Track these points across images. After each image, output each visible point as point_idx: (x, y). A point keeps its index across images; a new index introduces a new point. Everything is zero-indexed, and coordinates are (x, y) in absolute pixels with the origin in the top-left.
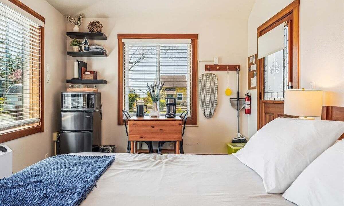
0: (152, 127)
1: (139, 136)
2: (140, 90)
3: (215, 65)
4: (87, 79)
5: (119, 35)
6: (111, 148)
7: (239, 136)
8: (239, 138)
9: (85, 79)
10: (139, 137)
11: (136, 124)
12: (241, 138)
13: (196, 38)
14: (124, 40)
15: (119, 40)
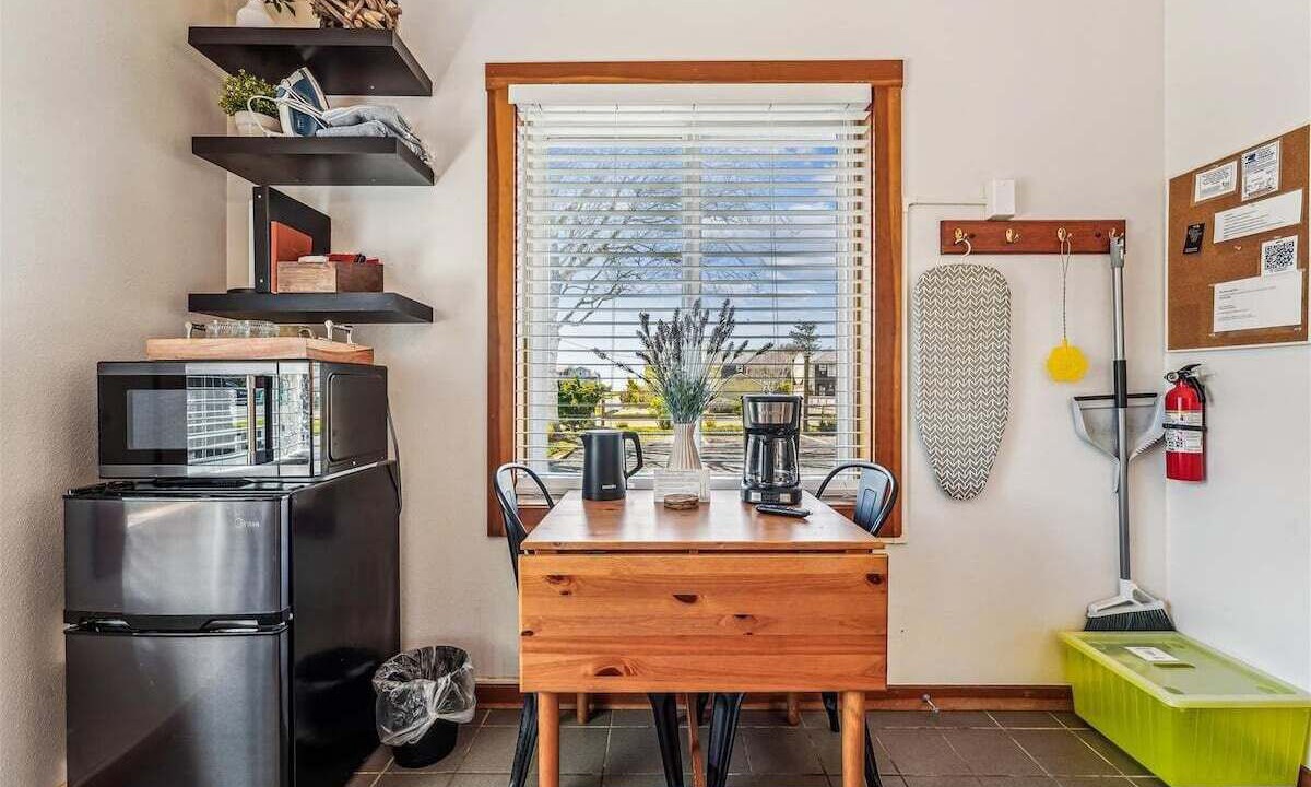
0: (676, 596)
1: (589, 661)
2: (603, 356)
3: (991, 221)
4: (302, 290)
5: (493, 70)
6: (433, 684)
7: (1126, 596)
8: (1129, 603)
9: (293, 289)
10: (590, 669)
11: (570, 578)
12: (1139, 608)
13: (895, 81)
14: (517, 93)
15: (495, 94)
